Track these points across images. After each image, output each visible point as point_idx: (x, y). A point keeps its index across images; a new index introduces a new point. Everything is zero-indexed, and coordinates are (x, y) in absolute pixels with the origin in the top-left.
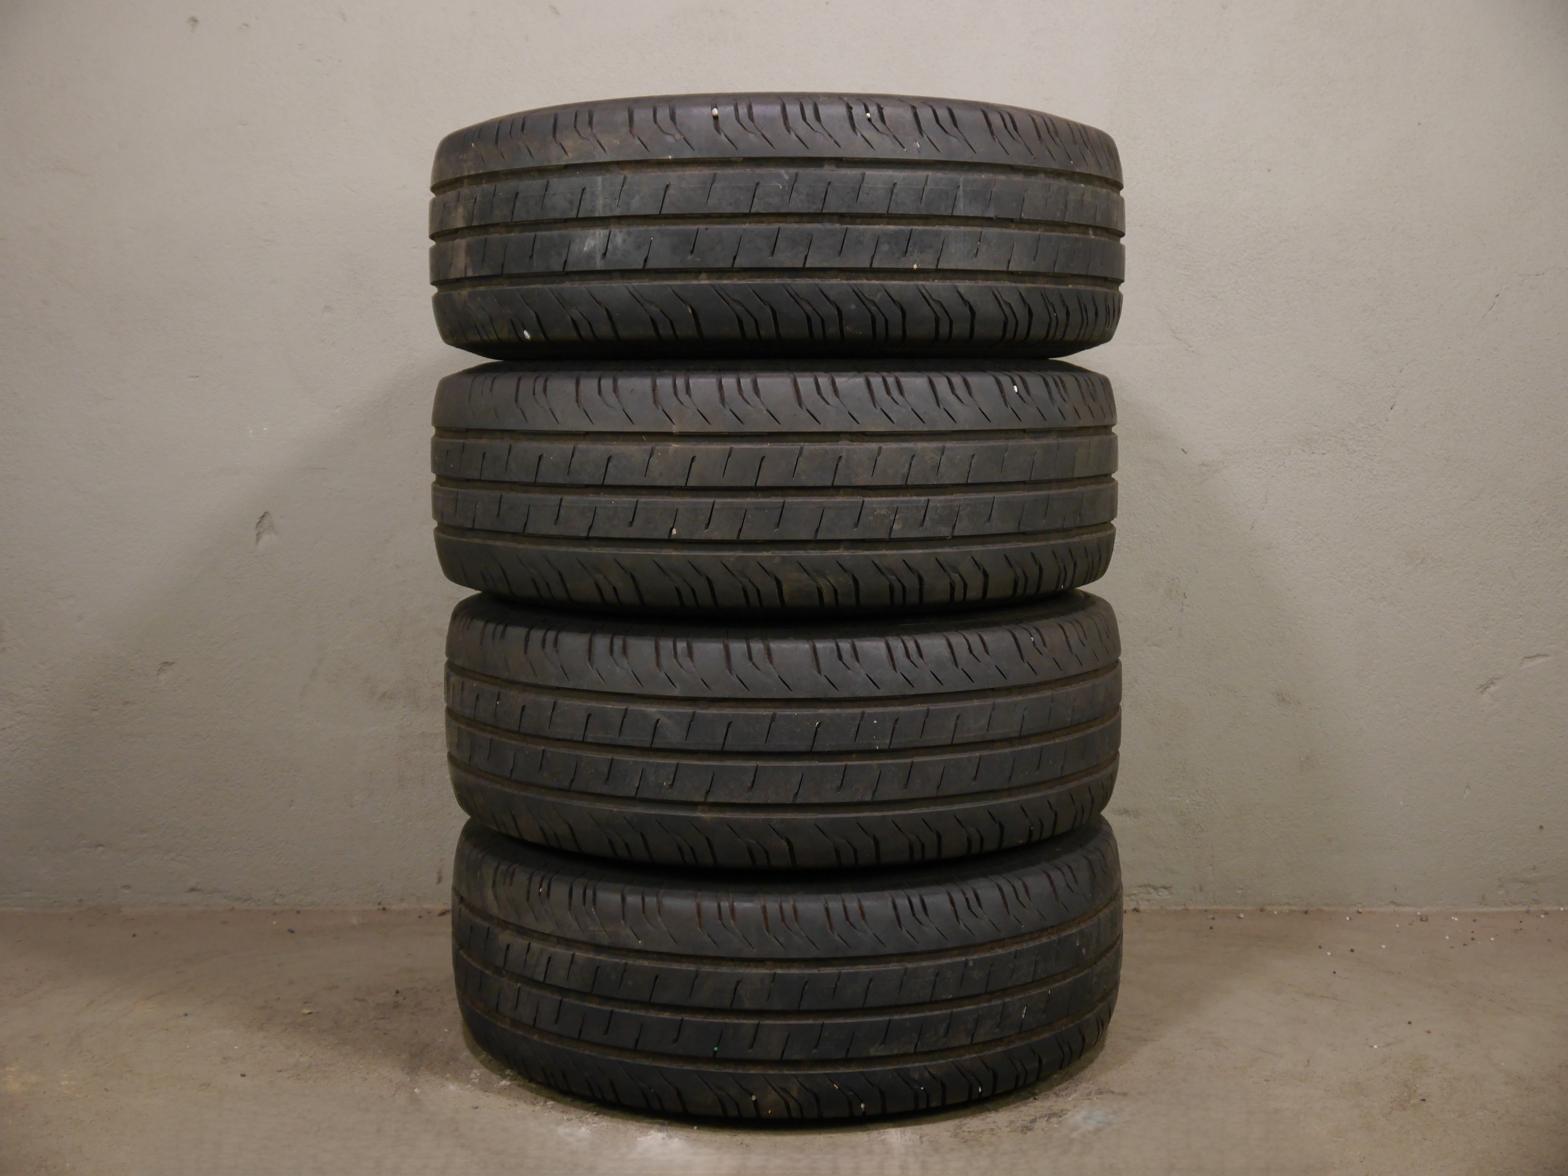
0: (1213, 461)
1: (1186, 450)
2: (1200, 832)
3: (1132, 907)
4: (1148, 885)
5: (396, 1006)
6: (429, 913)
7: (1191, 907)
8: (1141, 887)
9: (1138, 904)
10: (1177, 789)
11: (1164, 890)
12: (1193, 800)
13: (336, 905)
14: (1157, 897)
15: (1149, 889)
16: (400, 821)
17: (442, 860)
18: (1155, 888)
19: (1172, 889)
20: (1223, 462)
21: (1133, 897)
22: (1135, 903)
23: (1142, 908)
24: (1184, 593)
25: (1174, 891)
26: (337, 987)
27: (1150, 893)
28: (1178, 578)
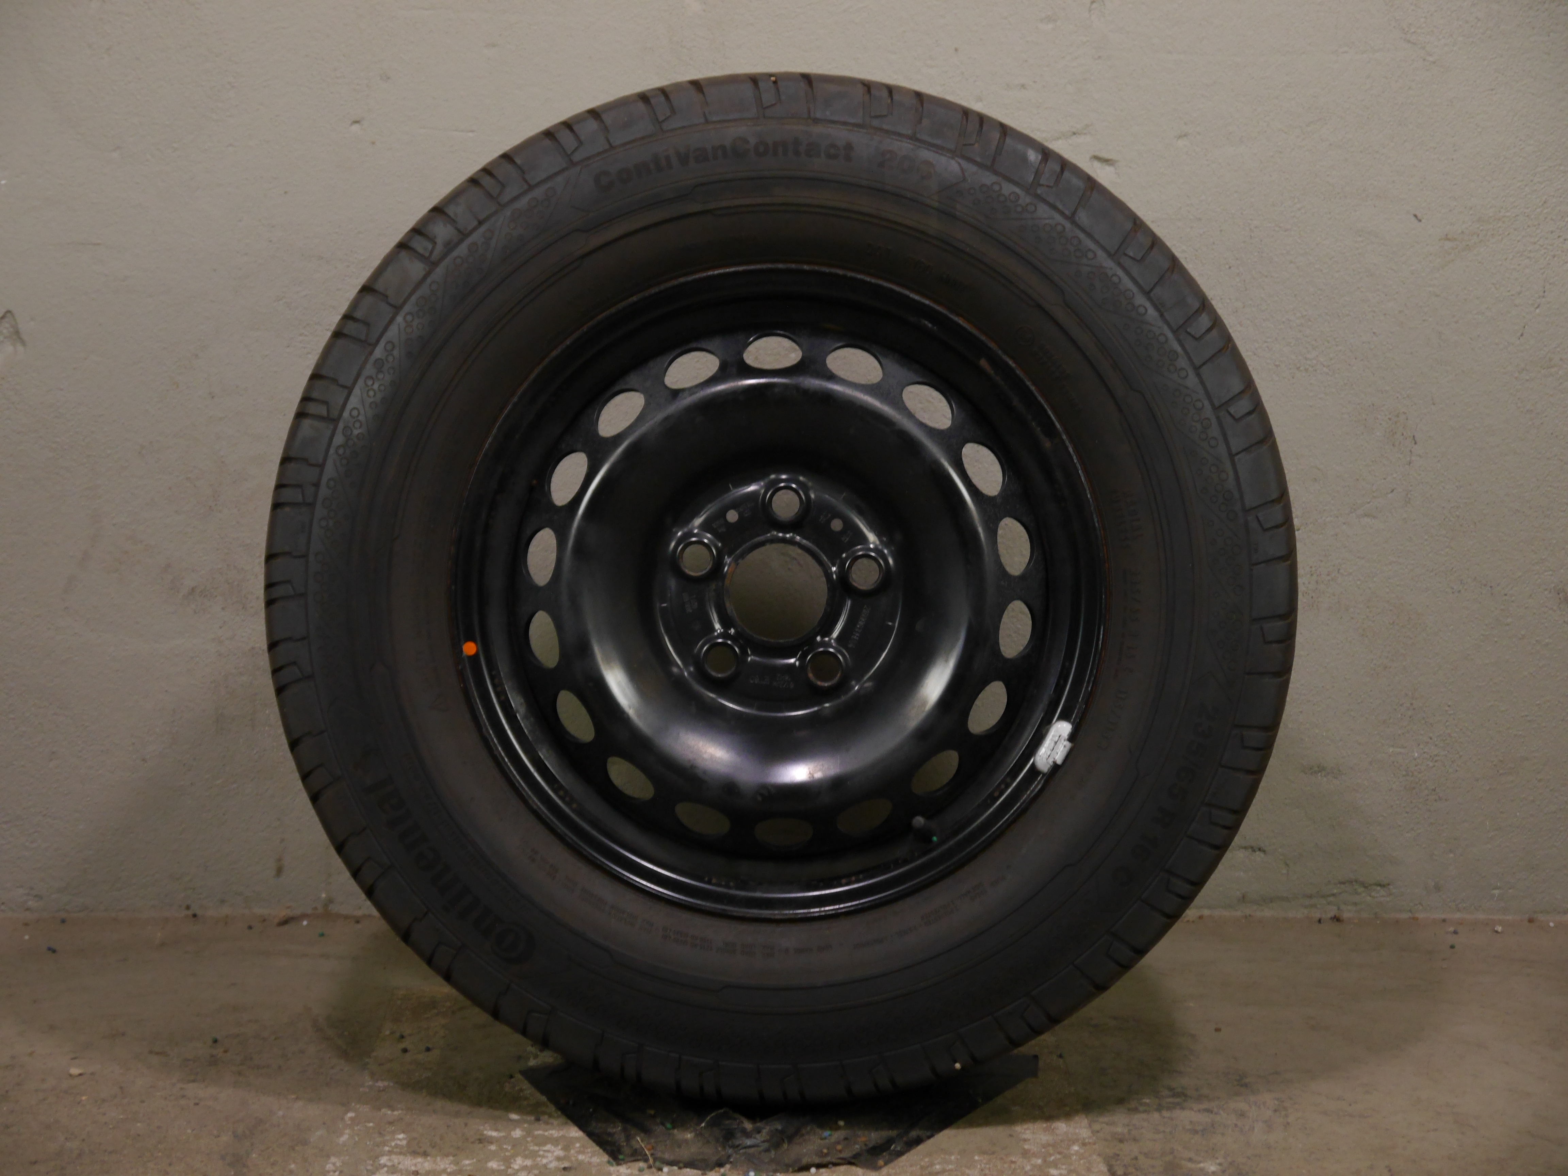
0: (1463, 232)
1: (1419, 216)
3: (1332, 914)
4: (1356, 881)
7: (1421, 916)
8: (1343, 883)
9: (1339, 909)
11: (1379, 888)
12: (1424, 753)
13: (122, 910)
14: (1369, 898)
15: (1356, 887)
17: (282, 840)
18: (1364, 885)
19: (1391, 887)
20: (1478, 236)
21: (1331, 899)
22: (1335, 908)
23: (1346, 915)
24: (1414, 436)
25: (1394, 891)
26: (123, 1034)
27: (1357, 893)
28: (1404, 413)
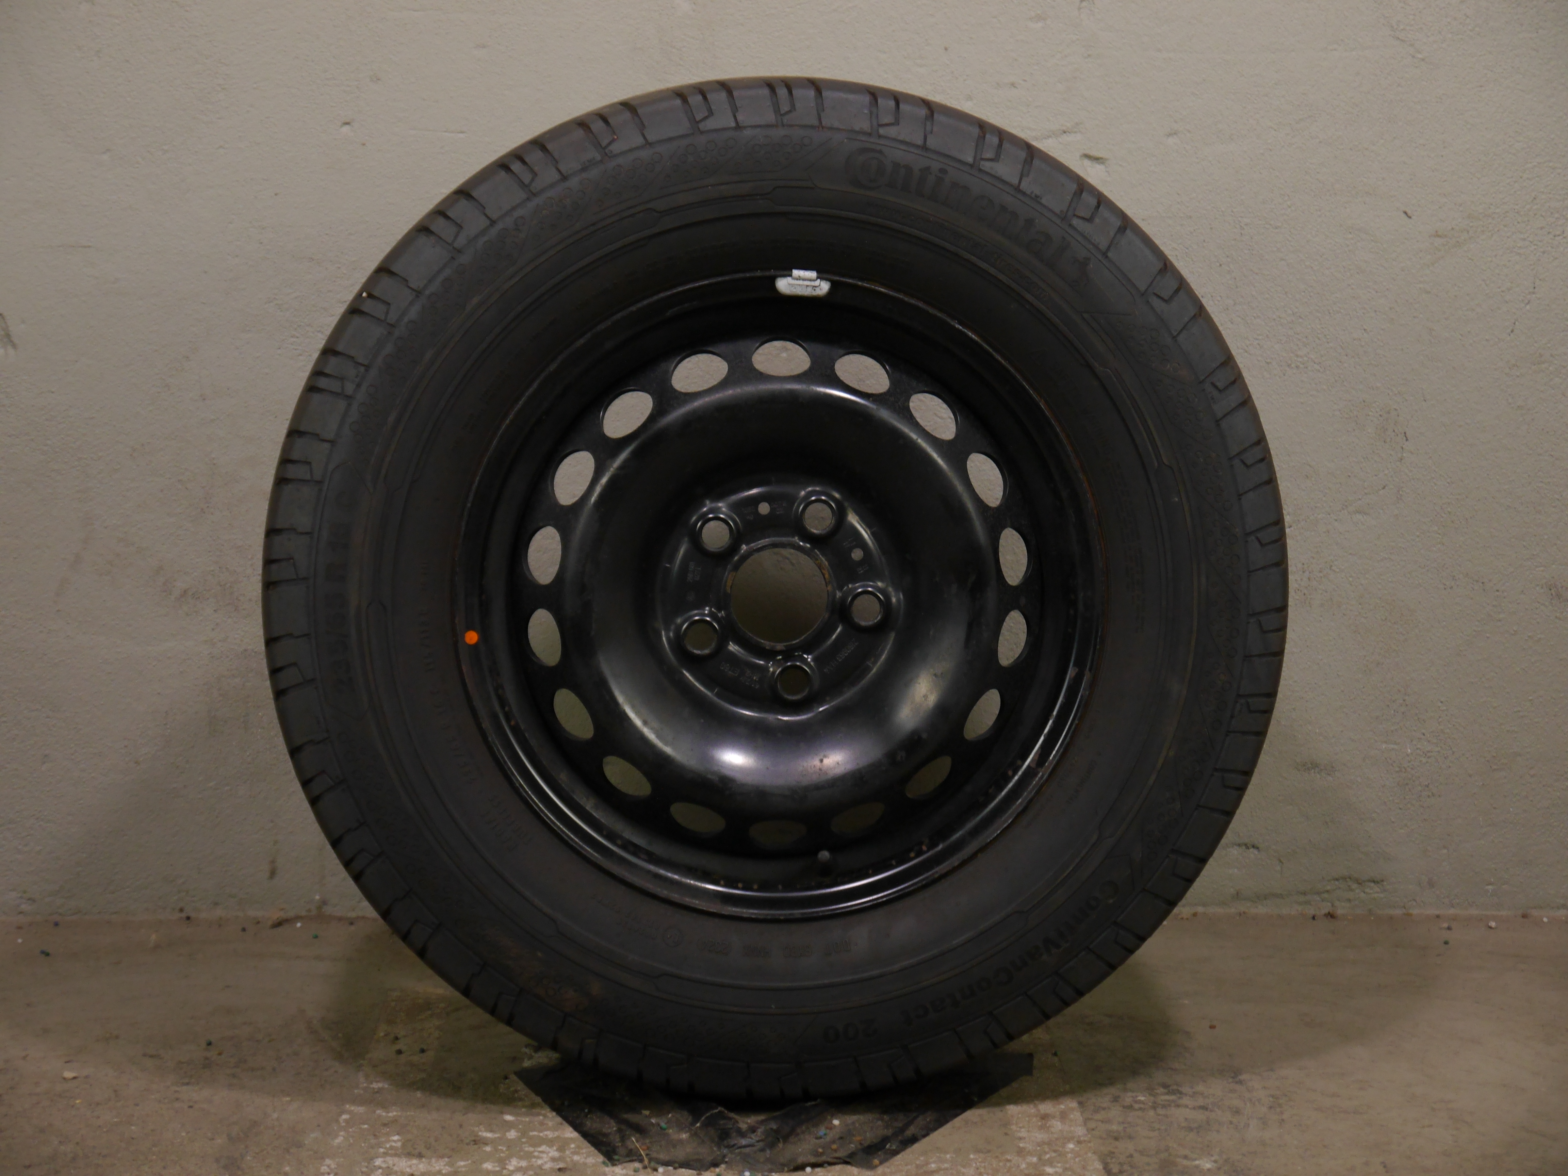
0: (1453, 229)
1: (1409, 212)
2: (1429, 796)
3: (1326, 911)
4: (1350, 878)
5: (207, 1064)
6: (258, 923)
7: (1414, 912)
8: (1337, 880)
9: (1333, 906)
10: (1392, 731)
11: (1372, 884)
12: (1417, 749)
13: (116, 913)
14: (1362, 895)
15: (1350, 883)
16: (211, 784)
17: (276, 842)
18: (1357, 881)
19: (1385, 884)
20: (1468, 232)
21: (1326, 895)
22: (1329, 904)
23: (1340, 912)
24: (1405, 433)
25: (1388, 887)
26: (117, 1037)
27: (1352, 890)
28: (1396, 410)
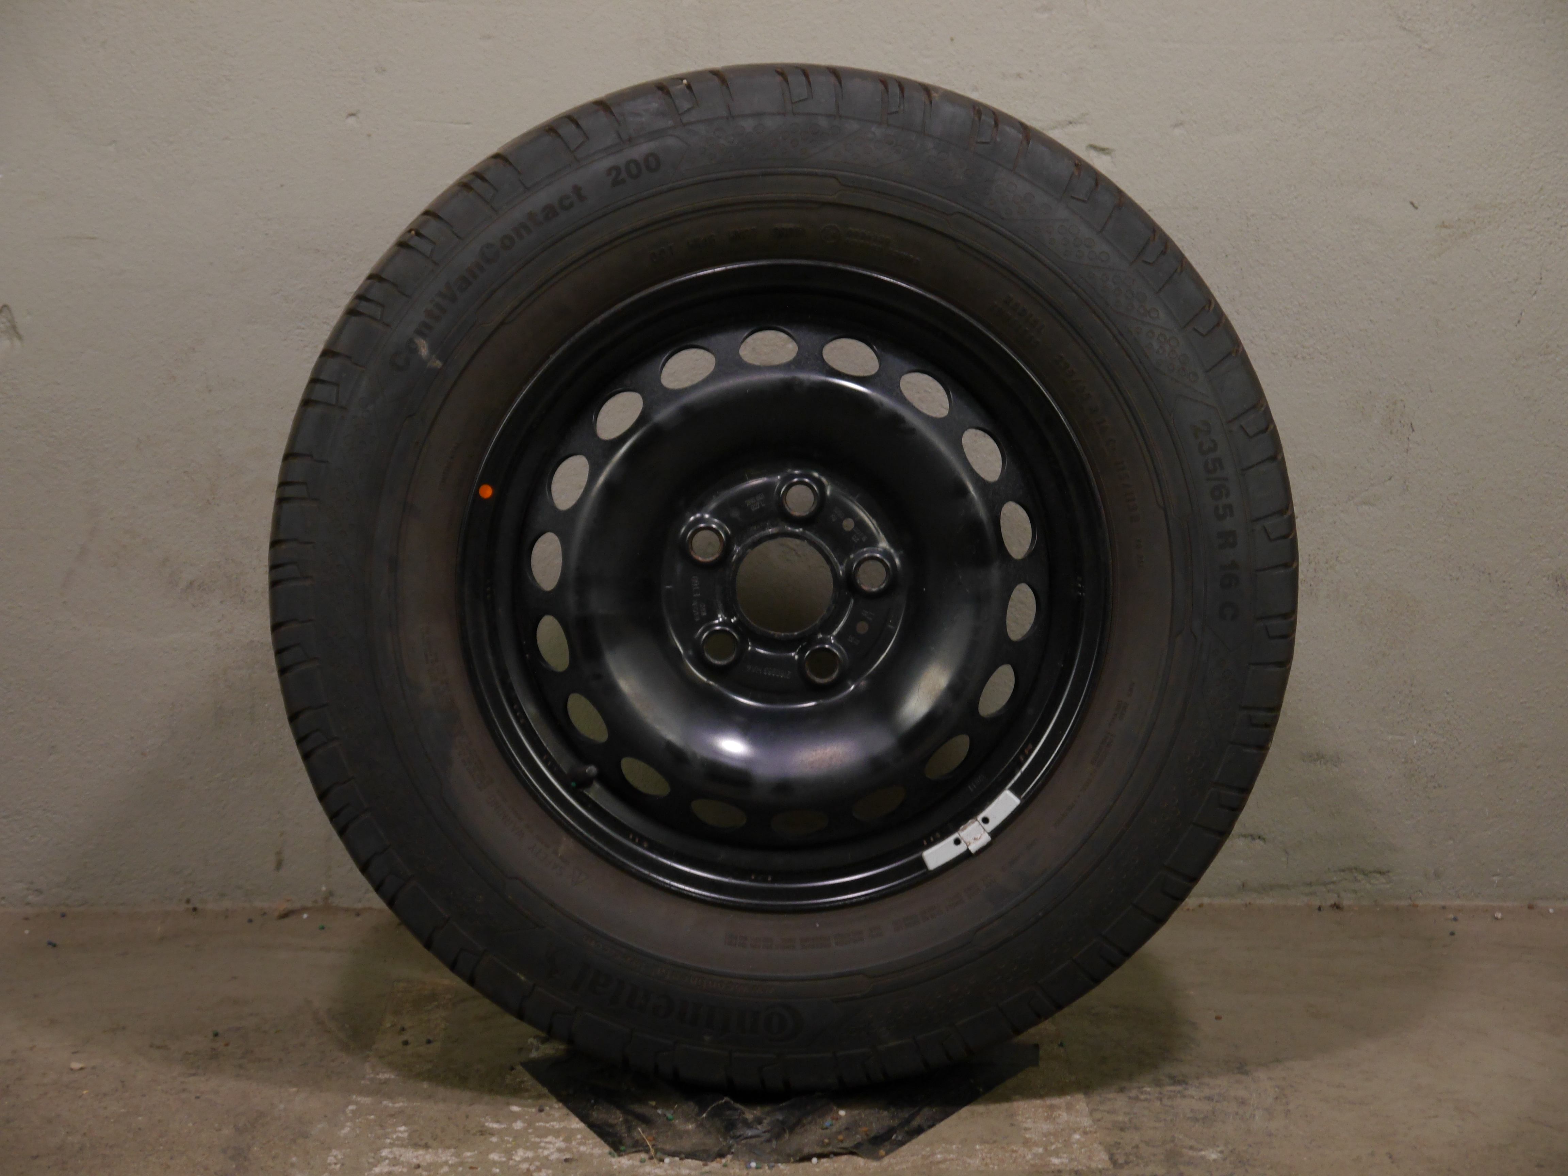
0: (1459, 219)
1: (1416, 203)
3: (1332, 902)
4: (1356, 869)
5: (214, 1055)
6: (265, 914)
7: (1420, 903)
8: (1343, 871)
9: (1338, 896)
11: (1378, 875)
12: (1423, 740)
14: (1368, 886)
15: (1356, 874)
18: (1363, 872)
19: (1391, 874)
20: (1474, 223)
21: (1331, 886)
22: (1336, 895)
23: (1345, 903)
24: (1411, 424)
25: (1394, 878)
26: (124, 1028)
27: (1358, 881)
28: (1402, 401)
